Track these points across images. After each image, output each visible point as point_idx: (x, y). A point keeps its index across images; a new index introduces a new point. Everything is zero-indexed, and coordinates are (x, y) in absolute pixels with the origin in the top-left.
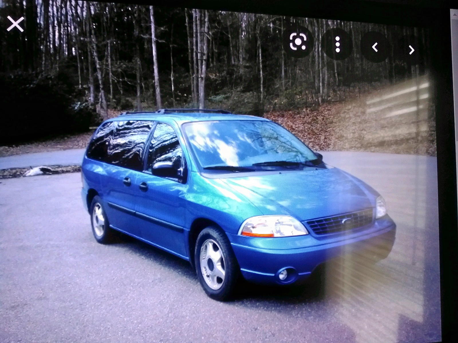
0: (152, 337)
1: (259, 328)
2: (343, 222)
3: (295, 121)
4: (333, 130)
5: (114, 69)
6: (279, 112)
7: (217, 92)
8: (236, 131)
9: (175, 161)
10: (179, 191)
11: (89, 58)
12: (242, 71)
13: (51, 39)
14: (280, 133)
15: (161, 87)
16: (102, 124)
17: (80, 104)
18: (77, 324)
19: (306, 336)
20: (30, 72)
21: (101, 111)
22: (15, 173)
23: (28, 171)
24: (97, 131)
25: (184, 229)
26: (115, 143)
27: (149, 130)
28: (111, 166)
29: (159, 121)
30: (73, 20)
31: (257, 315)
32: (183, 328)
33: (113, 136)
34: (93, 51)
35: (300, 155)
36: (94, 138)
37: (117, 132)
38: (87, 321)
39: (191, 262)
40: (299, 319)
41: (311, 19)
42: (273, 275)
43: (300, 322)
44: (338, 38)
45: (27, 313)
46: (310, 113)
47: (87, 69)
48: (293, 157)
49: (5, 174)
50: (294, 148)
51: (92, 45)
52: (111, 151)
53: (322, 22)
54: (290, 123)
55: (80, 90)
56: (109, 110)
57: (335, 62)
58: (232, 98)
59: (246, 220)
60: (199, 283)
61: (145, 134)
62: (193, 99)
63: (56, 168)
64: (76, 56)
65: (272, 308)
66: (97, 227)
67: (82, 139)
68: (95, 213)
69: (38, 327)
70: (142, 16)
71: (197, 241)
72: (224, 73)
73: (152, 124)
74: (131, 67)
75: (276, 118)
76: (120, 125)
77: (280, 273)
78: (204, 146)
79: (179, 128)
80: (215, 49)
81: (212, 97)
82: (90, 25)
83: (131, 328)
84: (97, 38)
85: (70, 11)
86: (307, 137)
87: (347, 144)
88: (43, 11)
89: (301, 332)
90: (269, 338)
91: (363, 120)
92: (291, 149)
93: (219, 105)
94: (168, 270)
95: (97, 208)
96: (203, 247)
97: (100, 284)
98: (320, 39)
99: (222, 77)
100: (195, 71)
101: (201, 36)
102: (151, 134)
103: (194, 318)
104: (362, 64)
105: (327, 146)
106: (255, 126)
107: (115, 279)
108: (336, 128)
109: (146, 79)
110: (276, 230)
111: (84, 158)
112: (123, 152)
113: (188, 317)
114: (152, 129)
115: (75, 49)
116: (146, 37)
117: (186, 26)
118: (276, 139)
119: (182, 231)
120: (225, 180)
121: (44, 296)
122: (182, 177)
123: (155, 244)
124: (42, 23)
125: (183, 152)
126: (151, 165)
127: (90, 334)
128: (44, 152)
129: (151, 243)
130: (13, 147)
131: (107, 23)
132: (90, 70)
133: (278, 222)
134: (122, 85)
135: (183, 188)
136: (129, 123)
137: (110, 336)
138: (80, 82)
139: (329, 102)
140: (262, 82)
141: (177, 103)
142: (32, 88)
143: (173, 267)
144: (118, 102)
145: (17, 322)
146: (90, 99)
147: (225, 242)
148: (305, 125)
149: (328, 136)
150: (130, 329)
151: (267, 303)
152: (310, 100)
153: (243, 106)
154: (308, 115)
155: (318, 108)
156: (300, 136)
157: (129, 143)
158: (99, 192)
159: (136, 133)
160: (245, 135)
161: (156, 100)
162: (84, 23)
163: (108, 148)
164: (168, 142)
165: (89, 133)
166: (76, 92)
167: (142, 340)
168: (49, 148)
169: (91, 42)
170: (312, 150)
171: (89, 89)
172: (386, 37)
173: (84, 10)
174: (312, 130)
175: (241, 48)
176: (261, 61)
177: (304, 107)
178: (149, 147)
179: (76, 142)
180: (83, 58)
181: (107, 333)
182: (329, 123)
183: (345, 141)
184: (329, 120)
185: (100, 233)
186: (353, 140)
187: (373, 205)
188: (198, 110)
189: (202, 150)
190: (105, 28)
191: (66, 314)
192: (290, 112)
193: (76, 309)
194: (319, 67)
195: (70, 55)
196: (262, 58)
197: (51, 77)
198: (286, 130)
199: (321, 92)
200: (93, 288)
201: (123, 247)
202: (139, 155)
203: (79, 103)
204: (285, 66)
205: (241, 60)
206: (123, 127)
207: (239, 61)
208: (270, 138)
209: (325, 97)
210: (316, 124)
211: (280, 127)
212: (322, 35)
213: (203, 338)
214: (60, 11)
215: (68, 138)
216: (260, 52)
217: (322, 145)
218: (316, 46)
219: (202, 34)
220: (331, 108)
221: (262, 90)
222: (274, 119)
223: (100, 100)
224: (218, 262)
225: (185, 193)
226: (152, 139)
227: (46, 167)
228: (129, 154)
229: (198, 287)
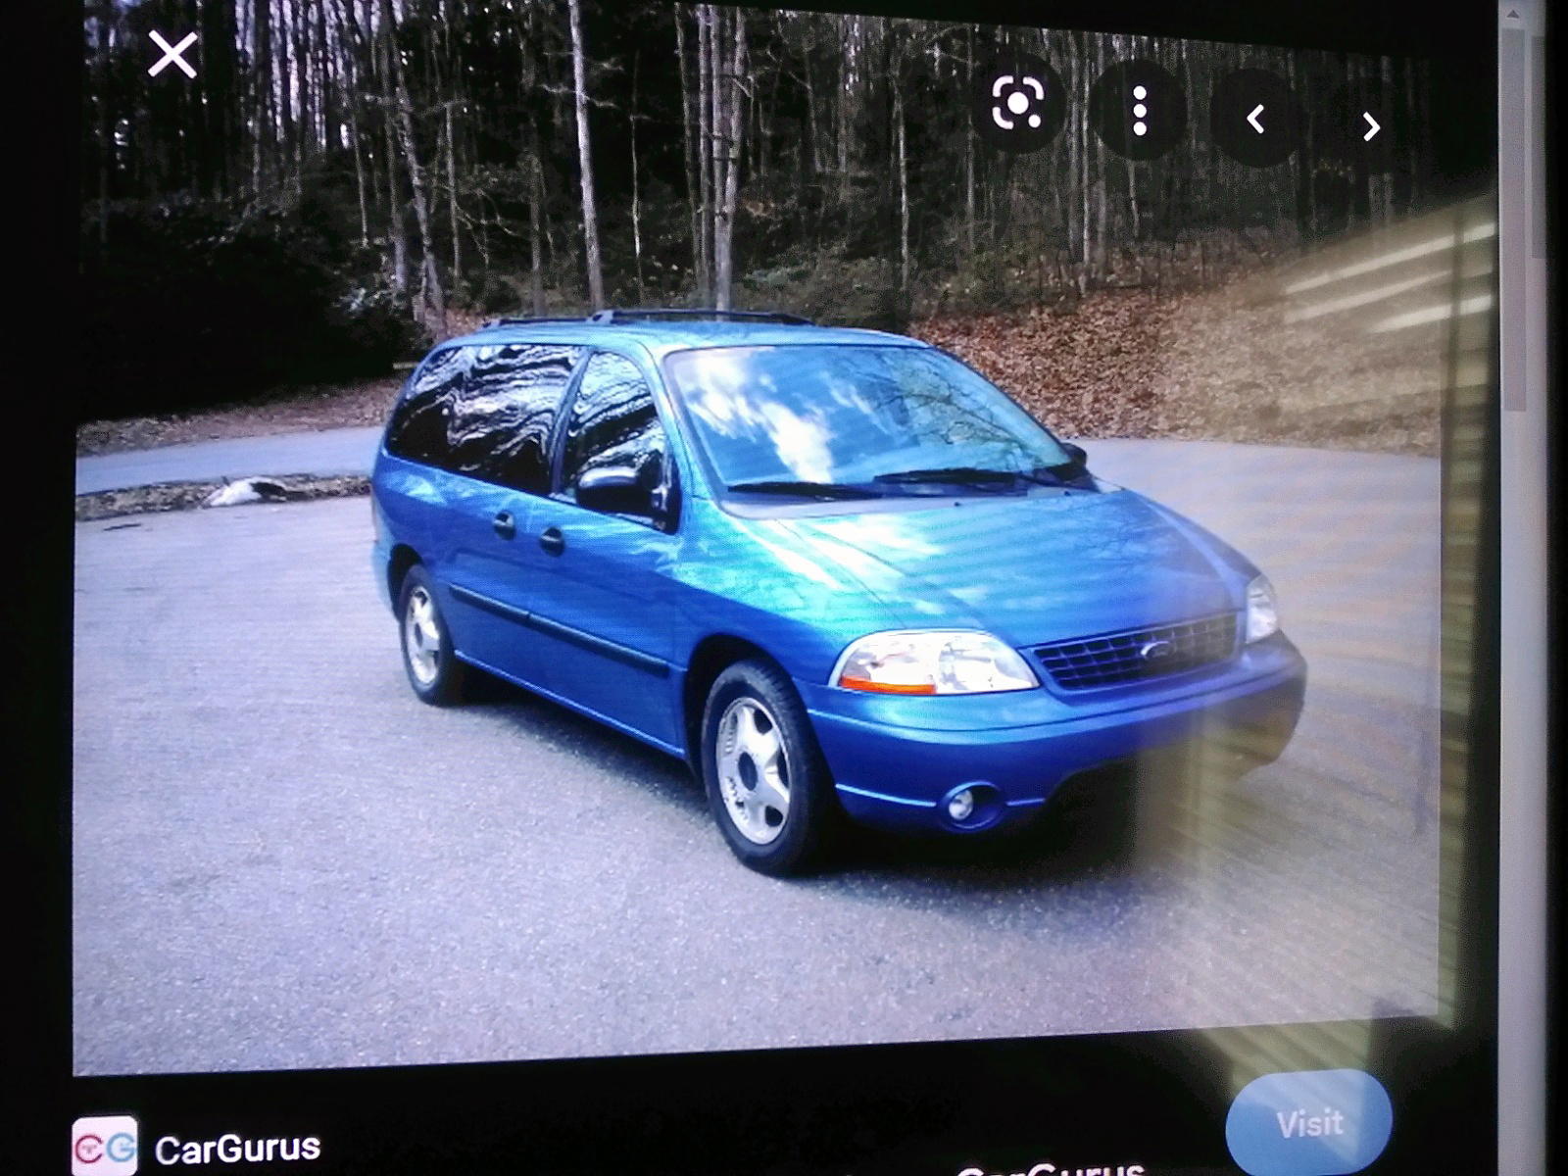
0: (577, 976)
1: (887, 957)
2: (1144, 652)
3: (1005, 347)
4: (1120, 375)
5: (464, 191)
6: (956, 319)
7: (770, 259)
8: (825, 376)
9: (643, 465)
10: (656, 555)
11: (391, 155)
12: (845, 194)
13: (278, 100)
14: (958, 385)
15: (602, 243)
16: (431, 355)
17: (367, 296)
18: (362, 934)
19: (1027, 986)
20: (218, 198)
21: (427, 317)
22: (181, 497)
23: (218, 491)
24: (416, 375)
25: (670, 665)
26: (468, 411)
27: (566, 373)
28: (458, 478)
29: (595, 347)
30: (342, 42)
31: (884, 919)
32: (667, 953)
33: (463, 391)
34: (403, 136)
35: (1018, 451)
36: (408, 397)
37: (474, 377)
38: (391, 927)
39: (689, 763)
40: (1008, 934)
41: (1060, 33)
42: (932, 804)
43: (1010, 944)
44: (1140, 92)
45: (217, 901)
46: (1052, 325)
47: (386, 190)
48: (996, 456)
49: (151, 499)
50: (1000, 428)
51: (398, 117)
52: (458, 436)
53: (1092, 42)
54: (992, 352)
55: (364, 253)
56: (450, 314)
57: (1131, 166)
58: (814, 278)
59: (852, 642)
60: (714, 824)
61: (556, 385)
62: (699, 280)
63: (299, 482)
64: (351, 150)
65: (927, 902)
66: (418, 656)
67: (372, 399)
68: (412, 617)
69: (250, 943)
70: (544, 28)
71: (709, 703)
72: (792, 202)
73: (577, 355)
74: (513, 183)
75: (948, 338)
76: (483, 357)
77: (952, 800)
78: (732, 421)
79: (657, 367)
80: (765, 127)
81: (755, 273)
82: (391, 56)
83: (518, 947)
84: (412, 94)
85: (333, 14)
86: (1040, 395)
87: (1161, 419)
88: (252, 15)
89: (1013, 974)
90: (916, 988)
91: (1214, 343)
92: (991, 432)
93: (774, 298)
94: (625, 783)
95: (417, 602)
96: (725, 721)
97: (429, 820)
98: (1087, 95)
99: (785, 212)
100: (705, 195)
101: (722, 86)
102: (573, 383)
103: (700, 922)
104: (1213, 173)
105: (1102, 423)
106: (884, 362)
107: (471, 808)
108: (1130, 367)
109: (557, 218)
110: (944, 674)
111: (380, 454)
112: (493, 439)
113: (680, 922)
114: (575, 371)
115: (349, 130)
116: (558, 91)
117: (677, 59)
118: (948, 400)
119: (663, 672)
120: (790, 524)
121: (266, 854)
122: (662, 512)
123: (586, 709)
124: (249, 49)
125: (668, 438)
126: (573, 477)
127: (399, 964)
128: (261, 435)
129: (576, 705)
130: (170, 420)
131: (441, 48)
132: (393, 191)
133: (947, 649)
134: (489, 237)
135: (669, 547)
136: (508, 353)
137: (458, 972)
138: (365, 230)
139: (1110, 290)
140: (905, 227)
141: (651, 293)
142: (224, 245)
143: (638, 775)
144: (476, 291)
145: (191, 928)
146: (395, 280)
147: (791, 708)
148: (1034, 359)
149: (1105, 394)
150: (515, 950)
151: (913, 885)
152: (1051, 283)
153: (848, 303)
154: (1044, 329)
155: (1076, 307)
156: (1019, 394)
157: (508, 412)
158: (425, 556)
159: (530, 382)
160: (853, 388)
161: (586, 283)
162: (373, 52)
163: (450, 425)
164: (624, 409)
165: (393, 381)
166: (353, 260)
167: (549, 985)
168: (276, 424)
169: (394, 109)
170: (1056, 434)
171: (390, 249)
172: (1293, 86)
173: (373, 9)
174: (1057, 375)
175: (843, 122)
176: (903, 164)
177: (1033, 304)
178: (567, 424)
179: (354, 407)
180: (371, 156)
181: (447, 963)
182: (1107, 355)
183: (1155, 410)
184: (1107, 344)
185: (427, 674)
186: (1180, 406)
187: (1237, 603)
188: (713, 314)
189: (723, 433)
190: (436, 65)
191: (332, 907)
192: (991, 320)
193: (359, 891)
194: (1080, 180)
195: (335, 148)
196: (907, 155)
197: (280, 213)
198: (978, 373)
199: (1086, 257)
200: (407, 832)
201: (493, 715)
202: (537, 447)
203: (363, 291)
204: (978, 180)
205: (843, 159)
206: (491, 364)
207: (837, 163)
208: (927, 399)
209: (1096, 273)
210: (1070, 357)
211: (958, 365)
212: (1094, 82)
213: (724, 981)
214: (301, 13)
215: (332, 395)
216: (902, 135)
217: (1087, 420)
218: (1074, 118)
219: (726, 81)
220: (1114, 306)
221: (904, 251)
222: (940, 340)
223: (424, 280)
224: (770, 763)
225: (672, 561)
226: (575, 401)
227: (268, 481)
228: (509, 445)
229: (713, 835)
